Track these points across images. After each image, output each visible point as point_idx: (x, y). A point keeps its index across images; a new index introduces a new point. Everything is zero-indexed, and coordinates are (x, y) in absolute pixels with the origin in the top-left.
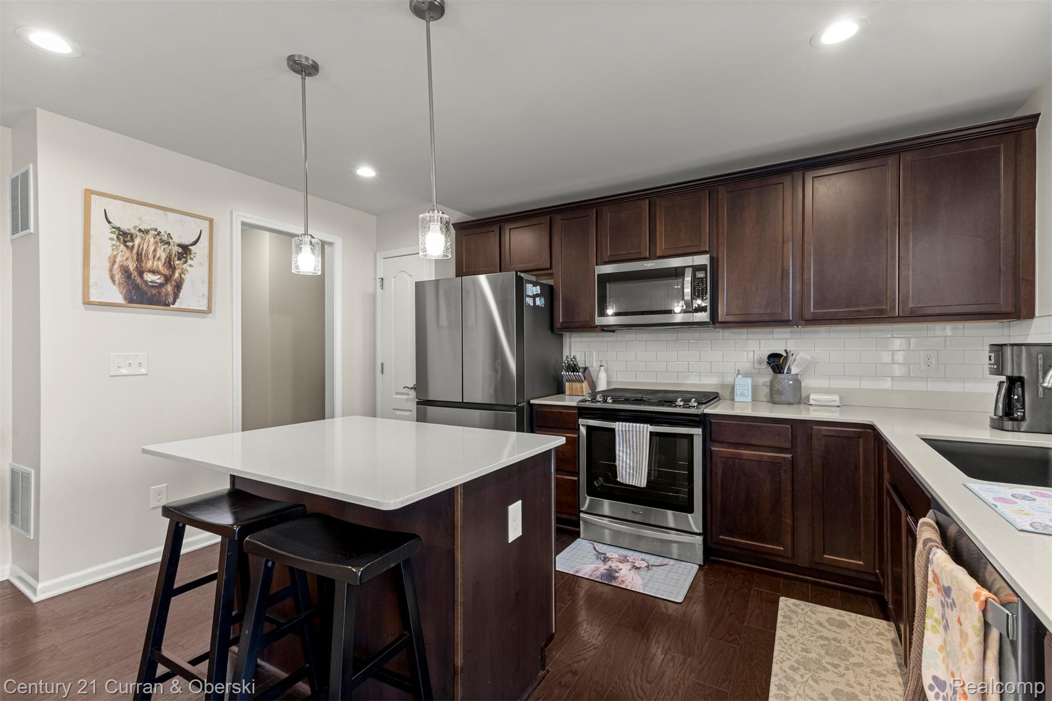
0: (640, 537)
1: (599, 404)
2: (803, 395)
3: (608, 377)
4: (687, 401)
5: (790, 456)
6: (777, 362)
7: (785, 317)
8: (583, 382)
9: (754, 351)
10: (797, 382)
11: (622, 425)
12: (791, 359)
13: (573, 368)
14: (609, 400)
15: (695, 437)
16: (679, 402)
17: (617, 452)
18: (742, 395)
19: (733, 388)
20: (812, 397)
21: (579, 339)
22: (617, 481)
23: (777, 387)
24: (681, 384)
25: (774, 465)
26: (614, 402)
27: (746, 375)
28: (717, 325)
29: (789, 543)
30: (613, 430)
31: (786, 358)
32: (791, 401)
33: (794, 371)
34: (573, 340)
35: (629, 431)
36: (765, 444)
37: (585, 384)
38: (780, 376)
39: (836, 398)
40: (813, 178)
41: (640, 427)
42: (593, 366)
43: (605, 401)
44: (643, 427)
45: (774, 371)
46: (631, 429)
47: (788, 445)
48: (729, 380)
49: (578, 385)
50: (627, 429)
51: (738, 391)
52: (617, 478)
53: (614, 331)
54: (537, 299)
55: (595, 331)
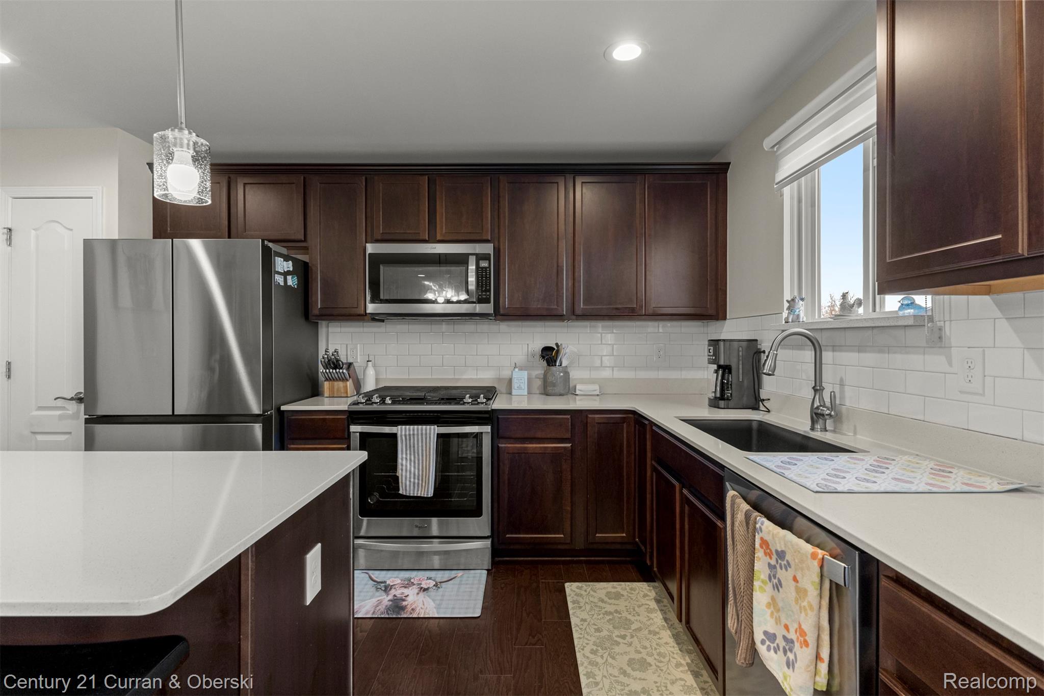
0: (421, 554)
1: (375, 406)
2: (571, 385)
3: (377, 373)
4: (475, 397)
5: (569, 445)
6: (550, 355)
7: (559, 313)
8: (347, 380)
9: (528, 344)
10: (567, 374)
11: (405, 429)
12: (562, 352)
13: (334, 363)
14: (388, 401)
15: (484, 436)
16: (468, 399)
17: (399, 461)
18: (519, 388)
19: (510, 381)
20: (578, 387)
21: (338, 330)
22: (400, 494)
23: (550, 379)
24: (458, 380)
25: (556, 456)
26: (394, 402)
27: (521, 369)
28: (499, 317)
29: (569, 530)
30: (394, 436)
31: (558, 352)
32: (562, 392)
33: (564, 364)
34: (330, 330)
35: (414, 435)
36: (549, 436)
37: (350, 384)
38: (553, 368)
39: (597, 387)
40: (582, 183)
41: (426, 430)
42: (359, 361)
43: (383, 402)
44: (430, 429)
45: (549, 365)
46: (416, 433)
47: (568, 435)
48: (506, 373)
49: (341, 384)
50: (412, 433)
51: (515, 385)
52: (399, 490)
53: (383, 321)
54: (289, 278)
55: (363, 320)
